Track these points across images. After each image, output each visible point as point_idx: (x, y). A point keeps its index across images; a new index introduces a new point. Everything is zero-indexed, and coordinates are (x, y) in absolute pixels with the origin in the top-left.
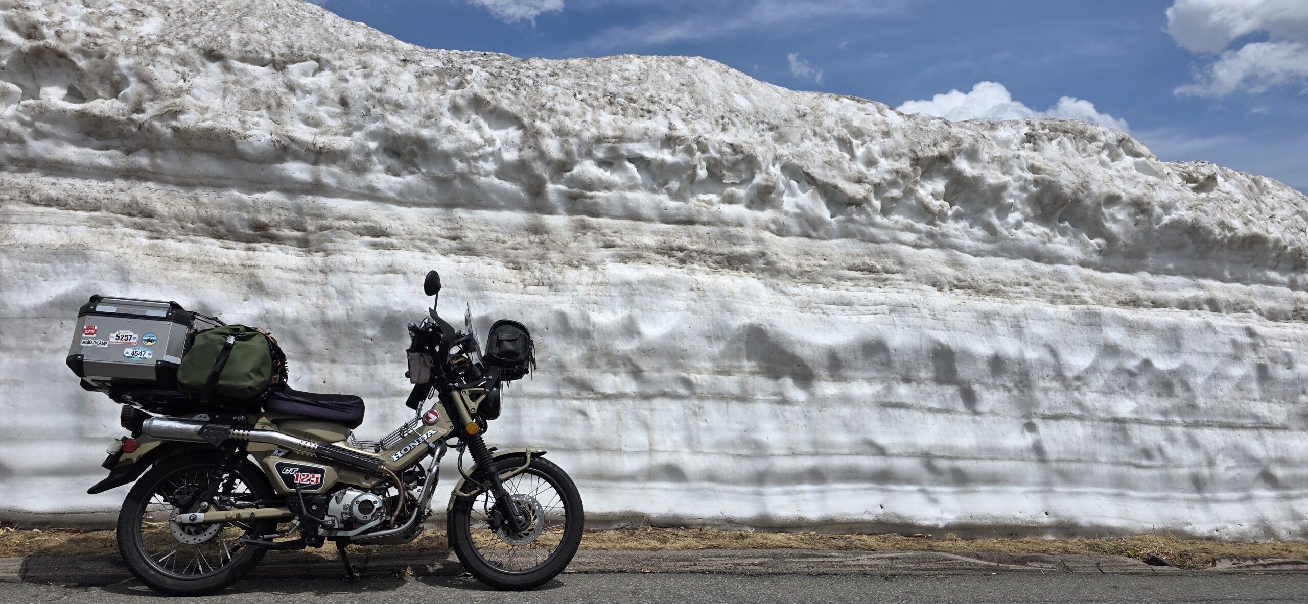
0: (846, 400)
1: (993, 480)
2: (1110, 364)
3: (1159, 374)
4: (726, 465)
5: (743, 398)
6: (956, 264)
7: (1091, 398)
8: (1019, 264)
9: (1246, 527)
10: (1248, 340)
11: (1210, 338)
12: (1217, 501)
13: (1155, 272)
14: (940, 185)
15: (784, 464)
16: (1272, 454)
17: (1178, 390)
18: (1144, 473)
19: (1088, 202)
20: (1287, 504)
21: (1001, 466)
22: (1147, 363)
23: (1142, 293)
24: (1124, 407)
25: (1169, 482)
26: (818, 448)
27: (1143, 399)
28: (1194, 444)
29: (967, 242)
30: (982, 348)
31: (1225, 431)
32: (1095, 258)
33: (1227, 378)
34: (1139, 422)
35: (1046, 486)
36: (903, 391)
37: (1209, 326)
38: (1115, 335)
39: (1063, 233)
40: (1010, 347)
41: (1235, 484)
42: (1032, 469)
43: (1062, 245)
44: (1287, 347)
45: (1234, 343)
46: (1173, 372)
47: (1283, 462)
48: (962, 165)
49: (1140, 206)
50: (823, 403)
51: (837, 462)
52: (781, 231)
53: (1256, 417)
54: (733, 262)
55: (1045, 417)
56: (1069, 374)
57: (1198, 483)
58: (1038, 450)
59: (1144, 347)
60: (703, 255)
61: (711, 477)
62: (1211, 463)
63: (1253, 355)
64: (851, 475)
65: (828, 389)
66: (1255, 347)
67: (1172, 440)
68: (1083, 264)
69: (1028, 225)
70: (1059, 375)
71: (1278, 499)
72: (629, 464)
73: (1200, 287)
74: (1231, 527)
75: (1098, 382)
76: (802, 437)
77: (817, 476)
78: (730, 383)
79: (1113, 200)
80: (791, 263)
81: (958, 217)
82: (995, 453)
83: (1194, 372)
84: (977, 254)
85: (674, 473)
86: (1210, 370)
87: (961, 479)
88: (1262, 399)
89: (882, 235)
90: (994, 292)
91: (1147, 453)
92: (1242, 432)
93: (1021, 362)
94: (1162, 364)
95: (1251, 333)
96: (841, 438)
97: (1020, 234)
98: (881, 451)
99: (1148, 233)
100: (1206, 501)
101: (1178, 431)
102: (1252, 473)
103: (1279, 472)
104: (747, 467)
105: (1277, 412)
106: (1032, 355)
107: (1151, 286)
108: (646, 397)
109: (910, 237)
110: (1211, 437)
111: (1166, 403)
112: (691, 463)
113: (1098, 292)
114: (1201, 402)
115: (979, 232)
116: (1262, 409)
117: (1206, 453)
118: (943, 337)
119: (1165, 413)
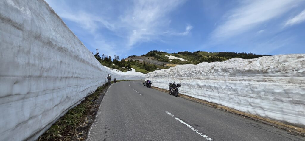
0: (204, 90)
1: (214, 98)
2: (227, 88)
3: (233, 89)
4: (197, 94)
5: (198, 89)
6: (215, 77)
7: (225, 91)
8: (221, 77)
9: (246, 111)
10: (249, 85)
11: (242, 84)
12: (242, 106)
13: (238, 76)
14: (214, 70)
15: (199, 94)
16: (251, 101)
17: (236, 91)
18: (231, 101)
19: (226, 69)
20: (254, 109)
21: (215, 97)
22: (232, 88)
23: (235, 79)
24: (229, 93)
25: (234, 103)
26: (202, 94)
27: (232, 92)
28: (238, 98)
29: (216, 75)
30: (213, 86)
31: (244, 97)
32: (229, 75)
33: (245, 90)
34: (231, 95)
35: (219, 100)
36: (208, 89)
37: (242, 83)
38: (228, 84)
39: (226, 73)
40: (216, 85)
41: (246, 105)
42: (219, 98)
43: (225, 74)
44: (257, 86)
45: (246, 85)
46: (235, 89)
47: (253, 103)
48: (215, 68)
49: (233, 69)
50: (202, 90)
51: (203, 95)
52: (202, 76)
53: (250, 96)
54: (199, 79)
55: (220, 93)
56: (223, 88)
57: (238, 103)
58: (219, 96)
59: (232, 86)
60: (197, 79)
61: (196, 95)
62: (240, 101)
63: (250, 87)
64: (204, 96)
65: (203, 89)
66: (250, 86)
67: (235, 97)
68: (228, 76)
69: (222, 73)
70: (221, 88)
71: (253, 108)
72: (192, 93)
73: (243, 78)
74: (243, 110)
75: (226, 89)
76: (201, 92)
77: (201, 96)
78: (197, 88)
79: (230, 68)
80: (202, 78)
81: (216, 73)
82: (214, 96)
83: (238, 89)
84: (217, 76)
85: (194, 94)
86: (241, 89)
87: (212, 98)
88: (252, 94)
89: (209, 75)
90: (217, 80)
91: (232, 98)
92: (248, 98)
93: (217, 87)
94: (234, 88)
95: (249, 84)
96: (203, 93)
97: (221, 74)
98: (206, 94)
99: (234, 71)
100: (240, 106)
101: (236, 96)
102: (248, 104)
103: (253, 104)
104: (198, 94)
105: (254, 96)
106: (218, 86)
107: (236, 78)
108: (193, 89)
109: (211, 75)
110: (241, 98)
111: (235, 93)
112: (195, 94)
113: (228, 79)
114: (239, 93)
115: (217, 74)
116: (252, 95)
117: (240, 100)
118: (210, 84)
119: (235, 94)
